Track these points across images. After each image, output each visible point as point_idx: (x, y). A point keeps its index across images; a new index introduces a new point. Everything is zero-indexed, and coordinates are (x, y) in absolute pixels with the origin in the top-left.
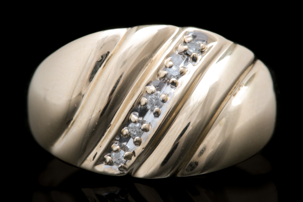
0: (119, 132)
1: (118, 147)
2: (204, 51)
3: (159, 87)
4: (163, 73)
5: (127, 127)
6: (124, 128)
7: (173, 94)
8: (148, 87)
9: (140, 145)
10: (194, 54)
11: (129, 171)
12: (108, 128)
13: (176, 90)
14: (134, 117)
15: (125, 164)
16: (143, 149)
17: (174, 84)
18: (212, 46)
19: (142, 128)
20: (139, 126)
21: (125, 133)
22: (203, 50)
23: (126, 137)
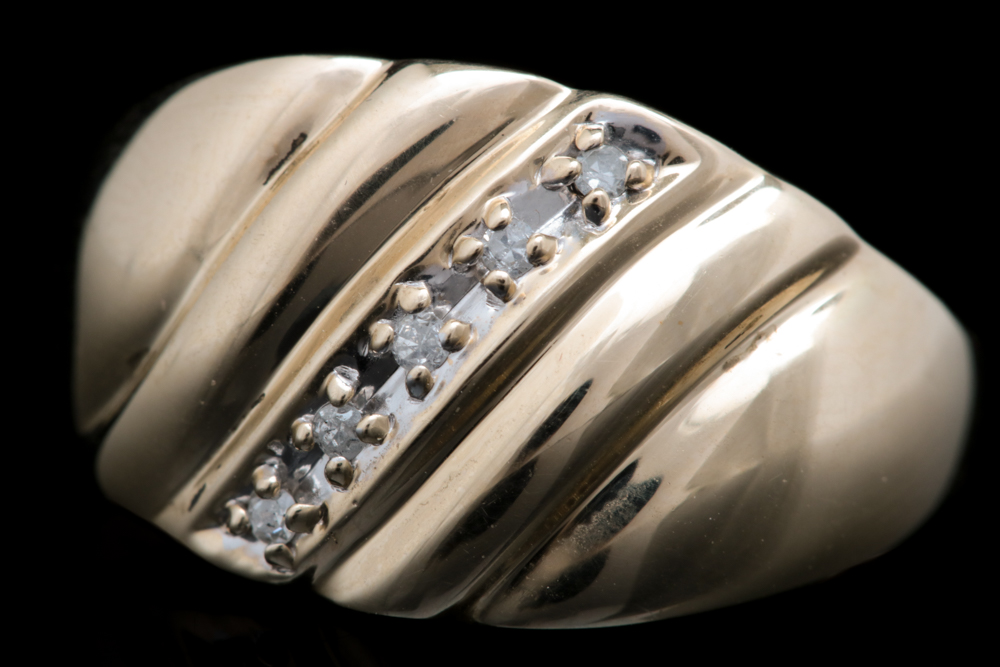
0: (283, 429)
1: (273, 480)
2: (641, 190)
3: (448, 294)
4: (468, 245)
5: (313, 413)
6: (303, 419)
7: (490, 327)
8: (404, 286)
9: (345, 486)
10: (599, 193)
11: (301, 571)
12: (253, 407)
13: (501, 311)
14: (340, 384)
15: (290, 544)
16: (354, 502)
17: (502, 292)
18: (675, 176)
19: (361, 427)
20: (351, 418)
21: (300, 435)
22: (637, 187)
23: (305, 449)
